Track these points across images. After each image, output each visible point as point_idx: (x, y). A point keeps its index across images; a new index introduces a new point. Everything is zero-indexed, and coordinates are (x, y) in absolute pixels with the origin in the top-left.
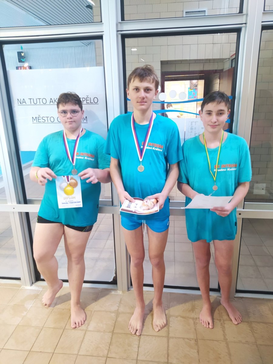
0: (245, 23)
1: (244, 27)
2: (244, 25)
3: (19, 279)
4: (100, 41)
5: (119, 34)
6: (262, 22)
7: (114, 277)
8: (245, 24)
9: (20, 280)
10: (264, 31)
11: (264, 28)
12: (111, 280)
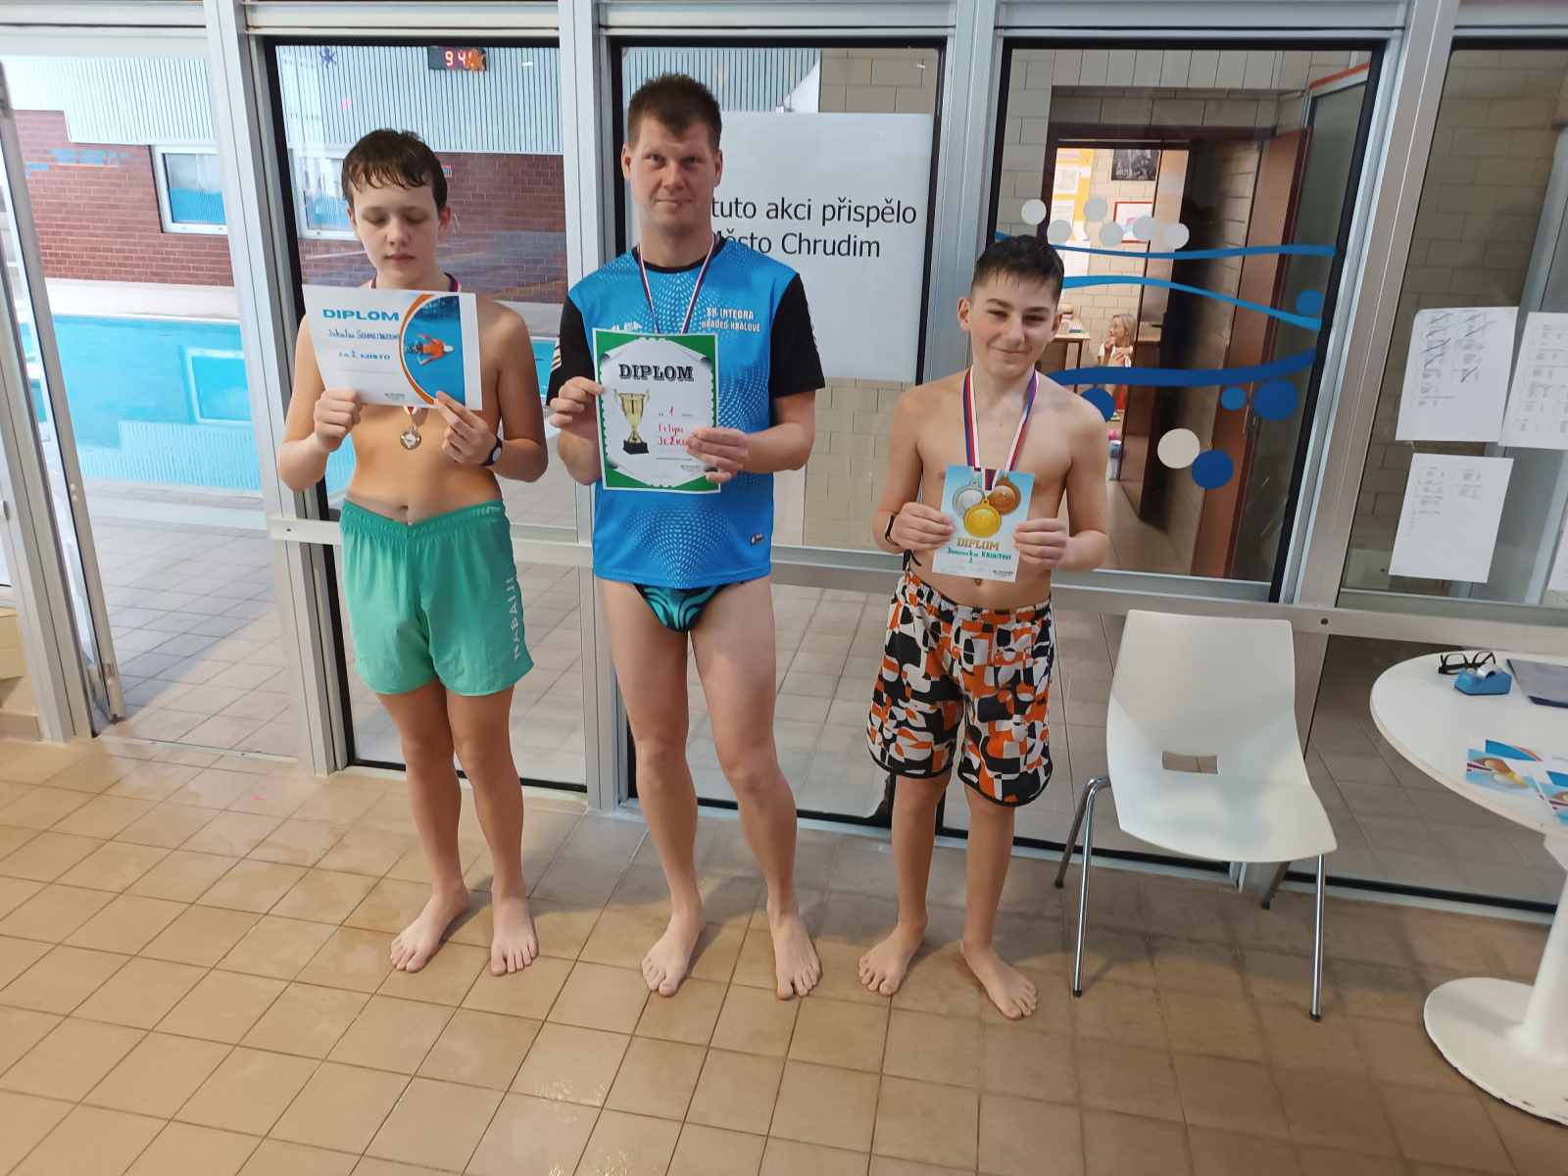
0: (1401, 24)
1: (1395, 38)
2: (1397, 33)
3: (582, 789)
4: (933, 53)
5: (1000, 37)
6: (1457, 27)
7: (882, 803)
8: (1403, 28)
9: (585, 791)
10: (1457, 53)
11: (1459, 44)
12: (870, 812)
